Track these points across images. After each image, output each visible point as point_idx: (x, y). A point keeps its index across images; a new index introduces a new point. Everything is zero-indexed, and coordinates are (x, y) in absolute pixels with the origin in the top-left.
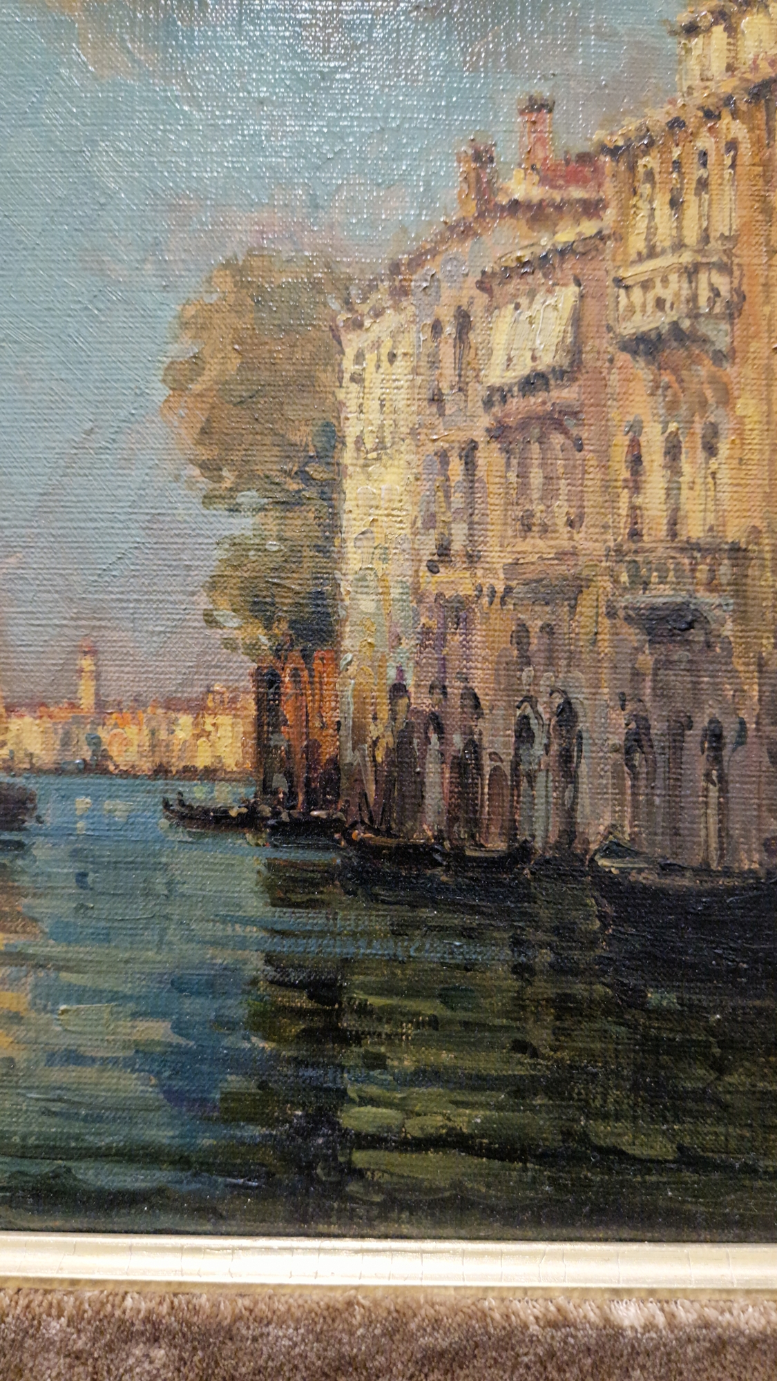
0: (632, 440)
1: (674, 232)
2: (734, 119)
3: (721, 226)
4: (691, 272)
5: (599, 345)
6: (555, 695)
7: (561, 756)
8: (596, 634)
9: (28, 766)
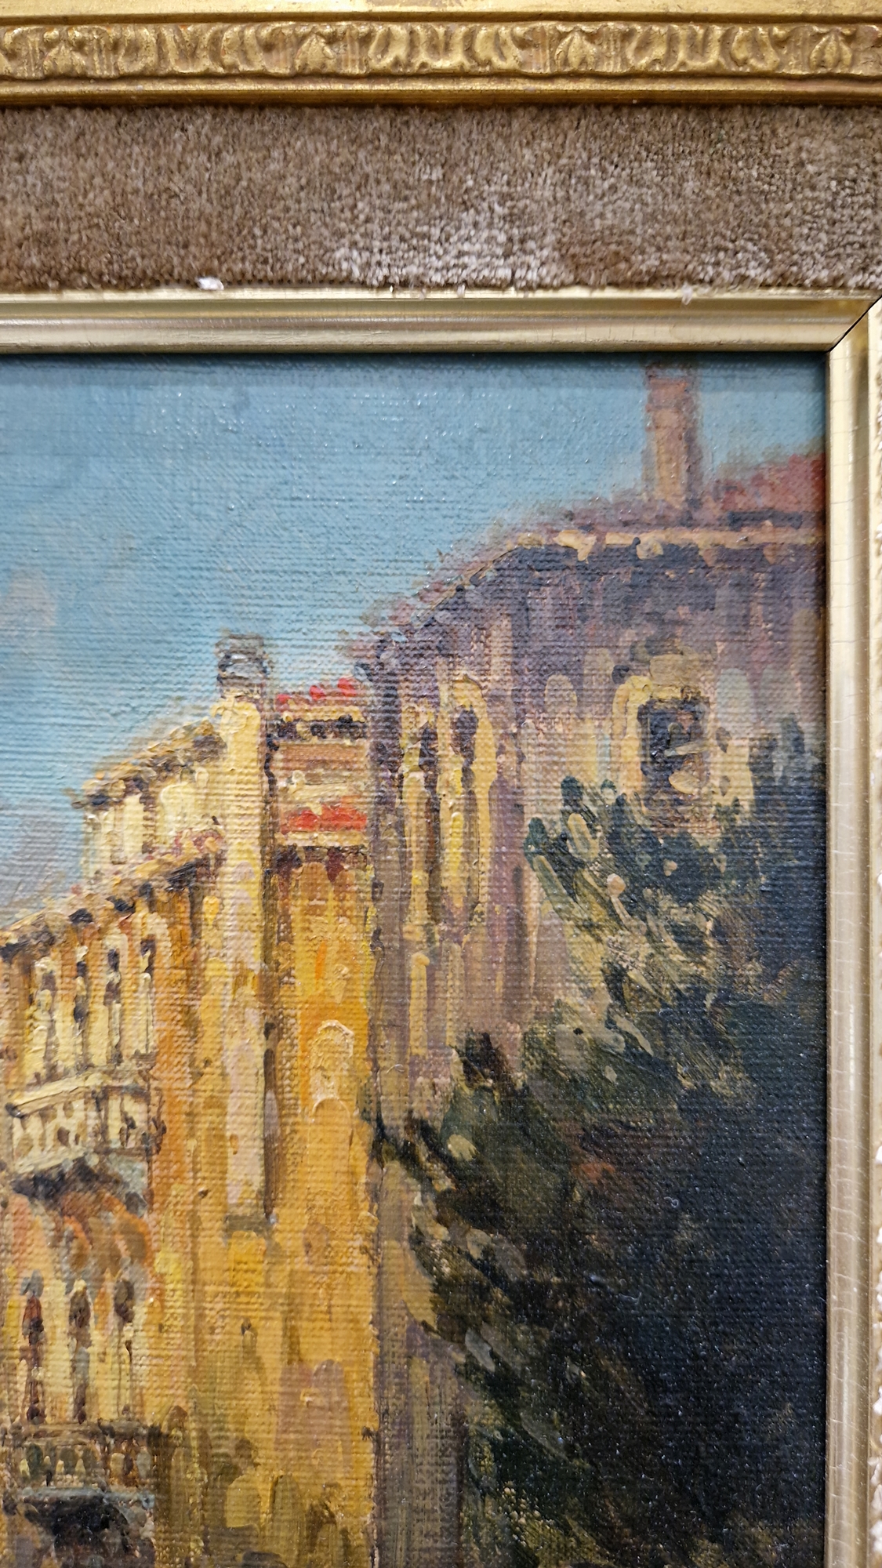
0: (30, 1301)
1: (79, 1050)
2: (151, 911)
3: (135, 1043)
4: (99, 1099)
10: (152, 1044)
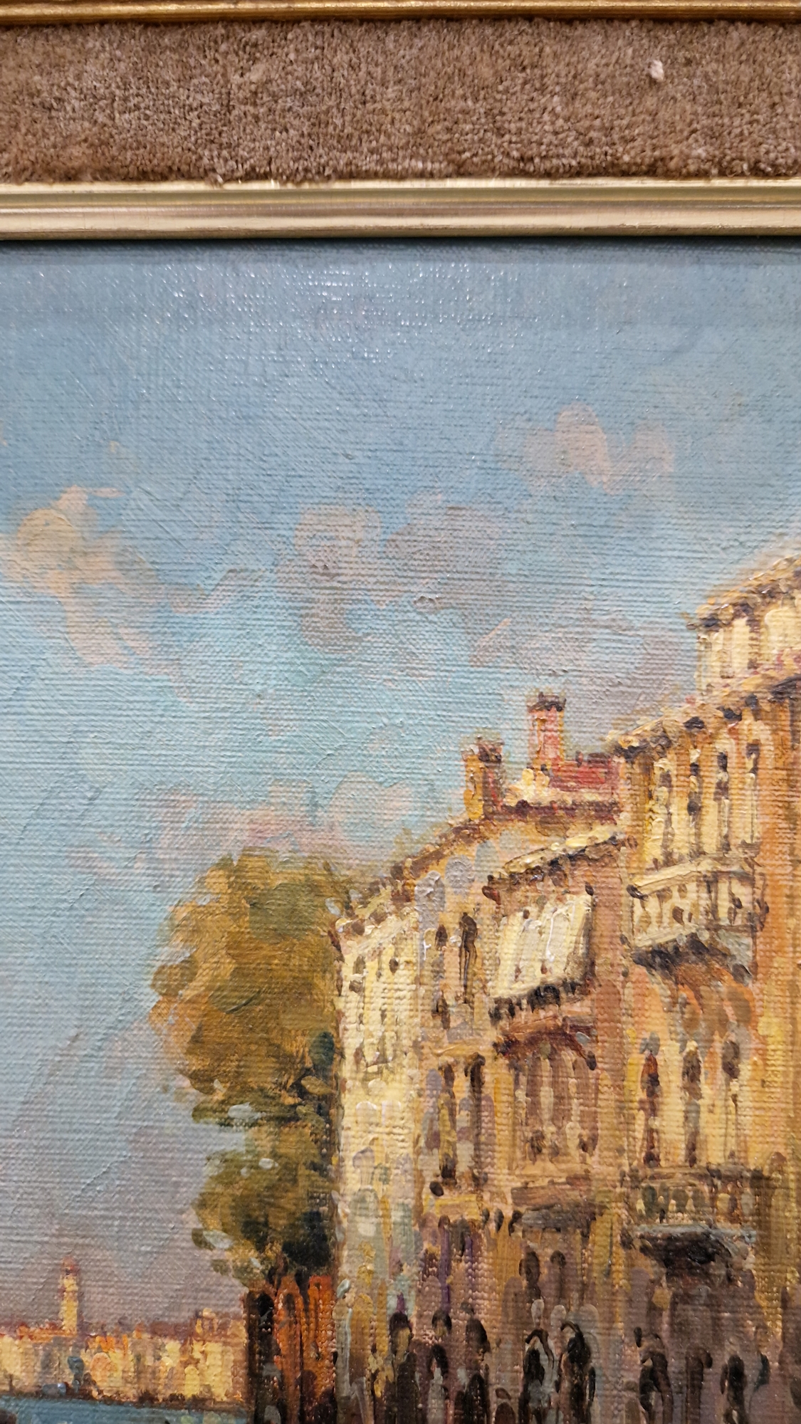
0: (648, 1059)
1: (693, 839)
2: (756, 719)
3: (742, 834)
4: (710, 882)
5: (611, 958)
6: (567, 1329)
7: (572, 1394)
8: (610, 1266)
9: (7, 1388)
10: (756, 835)
